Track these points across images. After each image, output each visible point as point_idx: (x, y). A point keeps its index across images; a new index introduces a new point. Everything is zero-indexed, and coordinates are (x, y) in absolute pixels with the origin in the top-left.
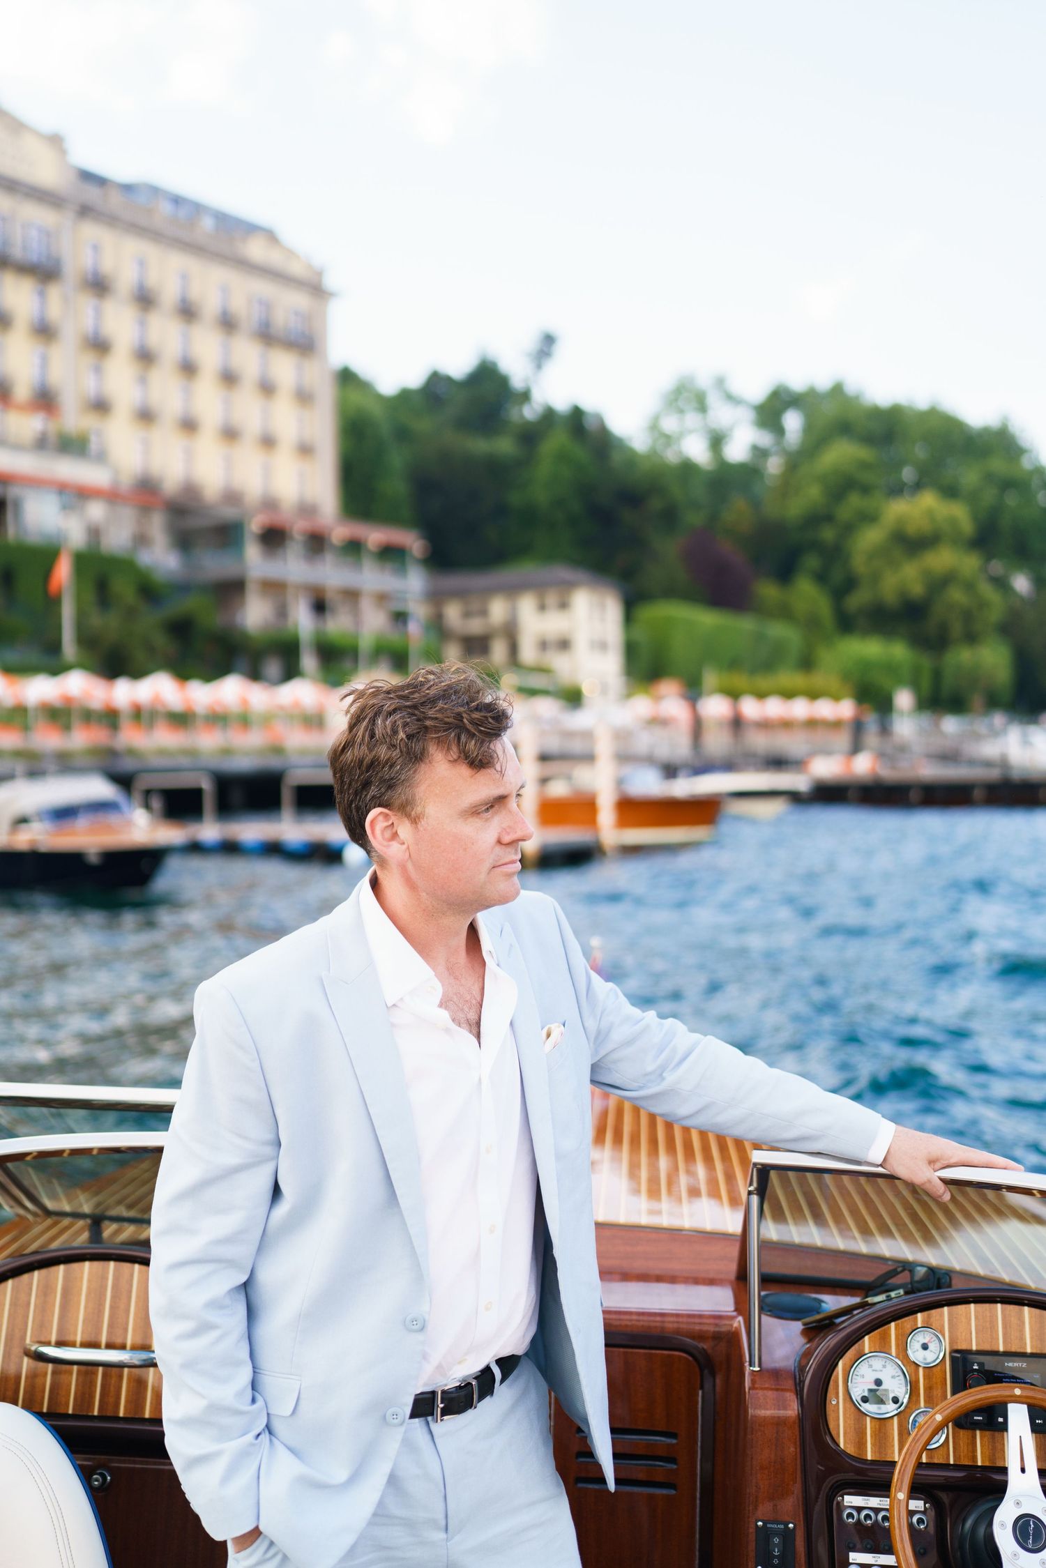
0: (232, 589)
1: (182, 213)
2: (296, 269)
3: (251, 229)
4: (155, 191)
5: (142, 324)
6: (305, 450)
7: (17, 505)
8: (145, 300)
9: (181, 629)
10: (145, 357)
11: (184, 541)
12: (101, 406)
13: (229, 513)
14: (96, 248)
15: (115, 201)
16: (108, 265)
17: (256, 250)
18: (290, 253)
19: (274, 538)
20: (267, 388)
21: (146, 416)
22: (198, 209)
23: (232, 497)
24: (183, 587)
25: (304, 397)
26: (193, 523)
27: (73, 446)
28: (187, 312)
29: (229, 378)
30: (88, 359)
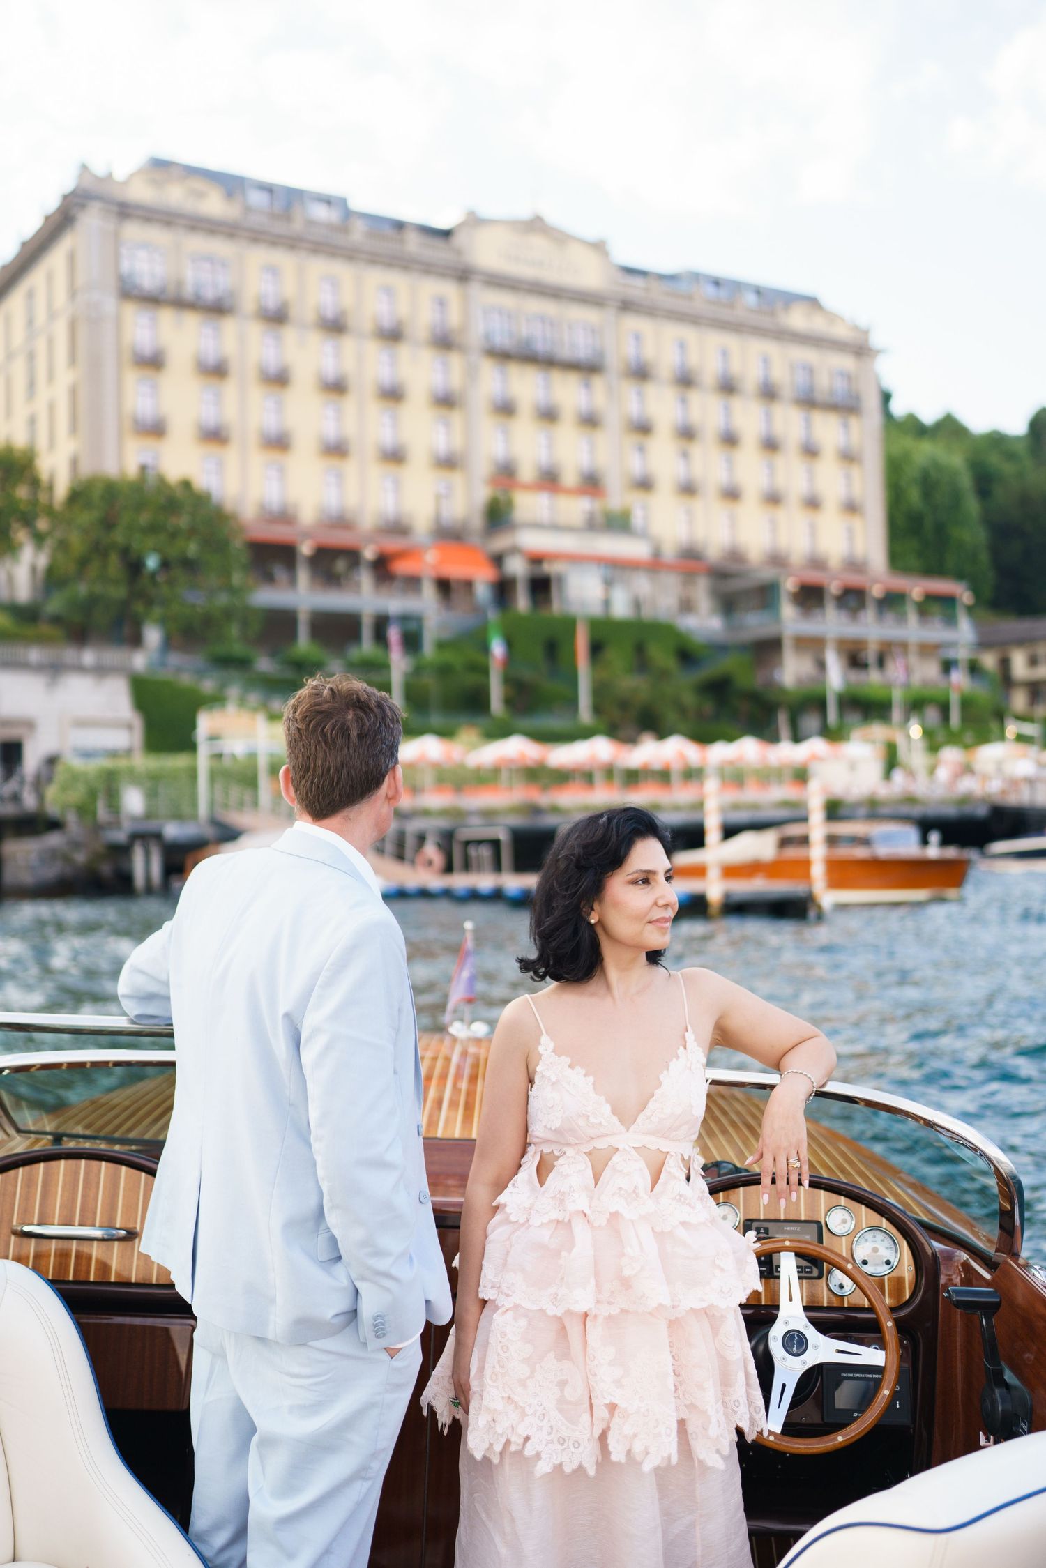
0: (769, 648)
1: (723, 293)
2: (841, 332)
3: (790, 299)
4: (696, 277)
5: (684, 401)
6: (851, 508)
7: (560, 579)
8: (686, 381)
9: (719, 689)
10: (687, 434)
11: (728, 604)
12: (645, 484)
13: (767, 574)
14: (638, 338)
15: (657, 294)
16: (649, 352)
17: (797, 320)
18: (832, 317)
19: (810, 596)
20: (810, 451)
21: (688, 489)
22: (737, 287)
23: (777, 560)
24: (720, 648)
25: (848, 457)
26: (734, 585)
27: (618, 523)
28: (728, 387)
29: (771, 445)
30: (631, 440)
